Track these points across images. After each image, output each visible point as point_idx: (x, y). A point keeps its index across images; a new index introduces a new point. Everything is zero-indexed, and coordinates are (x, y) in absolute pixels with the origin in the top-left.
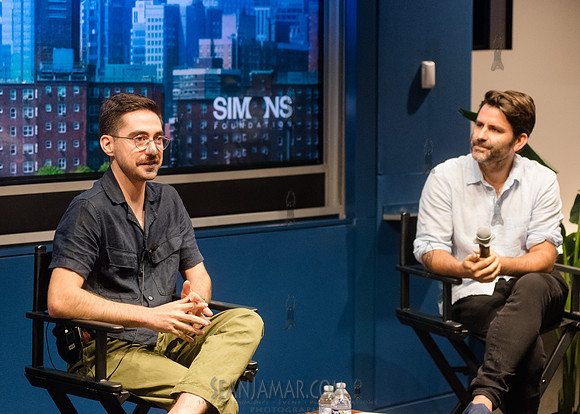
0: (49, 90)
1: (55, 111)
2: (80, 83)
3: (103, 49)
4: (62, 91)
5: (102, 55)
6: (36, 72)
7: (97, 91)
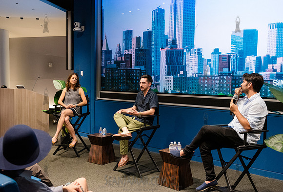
0: (222, 77)
1: (223, 81)
2: (230, 76)
3: (236, 68)
4: (225, 77)
5: (236, 69)
6: (218, 73)
7: (234, 78)
